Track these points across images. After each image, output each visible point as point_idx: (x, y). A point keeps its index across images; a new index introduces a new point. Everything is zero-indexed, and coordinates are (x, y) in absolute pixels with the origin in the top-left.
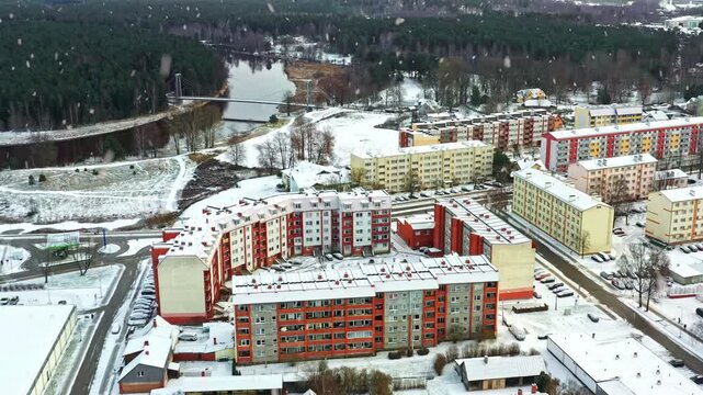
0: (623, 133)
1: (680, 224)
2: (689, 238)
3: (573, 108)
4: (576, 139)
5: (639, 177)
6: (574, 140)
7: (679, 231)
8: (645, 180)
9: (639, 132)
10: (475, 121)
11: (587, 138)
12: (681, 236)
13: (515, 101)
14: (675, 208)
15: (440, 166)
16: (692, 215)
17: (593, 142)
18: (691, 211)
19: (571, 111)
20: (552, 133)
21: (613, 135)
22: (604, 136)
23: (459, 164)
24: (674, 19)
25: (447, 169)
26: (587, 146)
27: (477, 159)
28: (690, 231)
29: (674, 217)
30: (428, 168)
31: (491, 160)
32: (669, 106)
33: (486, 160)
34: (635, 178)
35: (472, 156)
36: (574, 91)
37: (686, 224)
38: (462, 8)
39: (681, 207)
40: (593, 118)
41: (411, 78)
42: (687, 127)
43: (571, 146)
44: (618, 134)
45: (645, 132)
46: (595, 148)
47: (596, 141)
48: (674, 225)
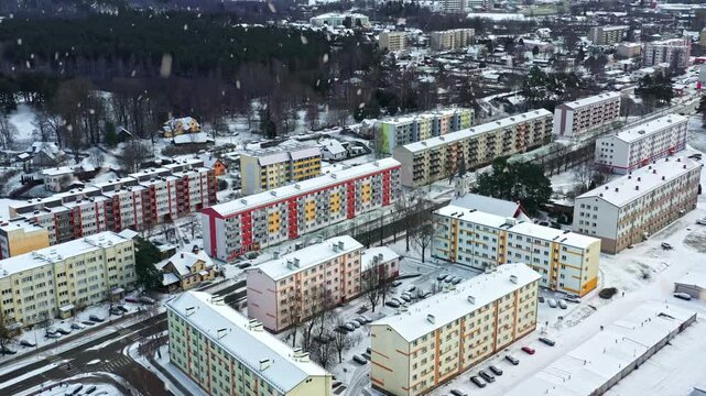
0: (306, 194)
1: (421, 368)
2: (433, 384)
3: (233, 141)
4: (249, 212)
5: (343, 272)
6: (246, 215)
7: (420, 379)
8: (350, 274)
9: (325, 189)
10: (107, 189)
11: (262, 208)
12: (424, 383)
13: (163, 136)
14: (413, 349)
15: (51, 287)
16: (434, 351)
17: (270, 211)
18: (433, 346)
19: (233, 147)
20: (215, 207)
21: (294, 198)
22: (283, 202)
23: (83, 277)
24: (318, 17)
25: (63, 289)
26: (263, 218)
27: (110, 265)
28: (433, 373)
29: (413, 361)
30: (31, 294)
31: (133, 262)
32: (340, 129)
33: (125, 263)
34: (338, 275)
35: (102, 262)
36: (232, 114)
37: (427, 367)
38: (94, 6)
39: (421, 344)
40: (264, 167)
41: (28, 103)
42: (378, 173)
43: (244, 222)
44: (300, 196)
45: (332, 187)
46: (274, 219)
47: (275, 209)
48: (413, 373)
